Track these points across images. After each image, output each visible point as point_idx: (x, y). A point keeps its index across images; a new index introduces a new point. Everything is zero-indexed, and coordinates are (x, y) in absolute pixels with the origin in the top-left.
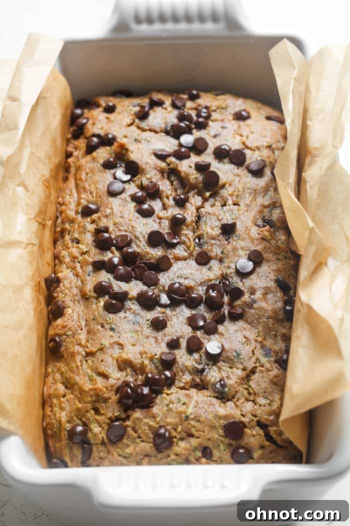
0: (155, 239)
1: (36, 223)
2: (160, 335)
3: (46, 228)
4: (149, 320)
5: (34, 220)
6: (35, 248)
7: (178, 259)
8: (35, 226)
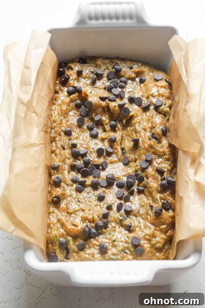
0: (100, 153)
1: (43, 132)
2: (102, 204)
3: (48, 133)
4: (96, 196)
5: (41, 131)
6: (43, 146)
7: (111, 163)
8: (42, 133)
